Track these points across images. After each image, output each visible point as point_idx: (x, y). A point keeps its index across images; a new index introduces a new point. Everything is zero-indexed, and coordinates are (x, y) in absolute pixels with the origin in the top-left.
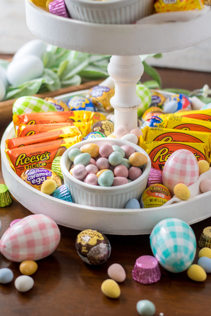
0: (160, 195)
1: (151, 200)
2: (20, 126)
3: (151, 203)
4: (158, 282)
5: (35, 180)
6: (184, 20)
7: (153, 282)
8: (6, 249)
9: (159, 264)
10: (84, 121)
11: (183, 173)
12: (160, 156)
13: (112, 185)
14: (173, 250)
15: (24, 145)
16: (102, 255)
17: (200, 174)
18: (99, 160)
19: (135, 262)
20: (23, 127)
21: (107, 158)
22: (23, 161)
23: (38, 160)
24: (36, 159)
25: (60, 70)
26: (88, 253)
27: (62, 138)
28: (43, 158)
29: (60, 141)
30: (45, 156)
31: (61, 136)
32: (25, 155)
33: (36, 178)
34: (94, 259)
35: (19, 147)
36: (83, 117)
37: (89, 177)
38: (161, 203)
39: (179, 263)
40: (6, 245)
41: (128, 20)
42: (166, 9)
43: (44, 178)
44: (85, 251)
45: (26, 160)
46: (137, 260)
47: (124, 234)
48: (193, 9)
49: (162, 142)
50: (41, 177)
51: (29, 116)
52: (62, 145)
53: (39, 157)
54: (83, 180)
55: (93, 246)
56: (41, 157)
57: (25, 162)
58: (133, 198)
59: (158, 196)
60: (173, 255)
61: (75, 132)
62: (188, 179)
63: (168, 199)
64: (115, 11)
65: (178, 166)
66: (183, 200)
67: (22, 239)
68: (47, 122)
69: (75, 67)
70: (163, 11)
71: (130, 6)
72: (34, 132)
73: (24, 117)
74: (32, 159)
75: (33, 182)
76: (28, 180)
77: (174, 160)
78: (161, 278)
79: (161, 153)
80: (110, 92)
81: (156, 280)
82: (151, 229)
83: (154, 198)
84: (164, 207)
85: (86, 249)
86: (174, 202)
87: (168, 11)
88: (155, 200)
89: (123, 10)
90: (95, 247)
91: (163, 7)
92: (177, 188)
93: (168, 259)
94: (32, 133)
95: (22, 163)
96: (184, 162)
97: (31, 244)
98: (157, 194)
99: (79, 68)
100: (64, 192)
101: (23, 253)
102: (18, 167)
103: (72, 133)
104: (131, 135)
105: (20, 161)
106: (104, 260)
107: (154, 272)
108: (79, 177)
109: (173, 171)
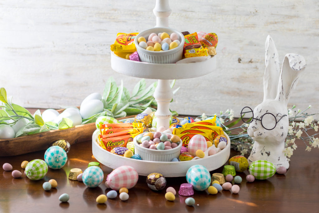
0: (189, 155)
1: (184, 158)
2: (105, 129)
3: (185, 159)
4: (193, 195)
5: (120, 152)
6: (199, 61)
7: (190, 195)
8: (112, 182)
9: (193, 186)
10: (138, 128)
11: (199, 145)
12: (185, 141)
13: (164, 149)
14: (200, 177)
15: (109, 137)
16: (163, 183)
17: (208, 148)
18: (155, 140)
19: (180, 186)
20: (106, 130)
21: (159, 138)
22: (111, 145)
23: (119, 144)
24: (118, 144)
25: (112, 110)
26: (155, 182)
27: (129, 134)
28: (121, 143)
29: (129, 135)
30: (122, 142)
31: (129, 133)
32: (111, 141)
33: (120, 151)
34: (158, 186)
35: (107, 138)
36: (137, 125)
37: (151, 146)
38: (190, 159)
39: (203, 183)
40: (112, 179)
41: (172, 61)
42: (191, 55)
43: (125, 151)
44: (153, 181)
45: (112, 144)
46: (181, 185)
47: (171, 177)
48: (204, 56)
49: (186, 134)
50: (123, 150)
51: (107, 125)
52: (130, 137)
53: (119, 143)
54: (149, 147)
55: (158, 179)
56: (120, 143)
57: (112, 145)
58: (175, 158)
59: (188, 156)
60: (200, 179)
61: (136, 131)
62: (202, 148)
63: (193, 158)
64: (164, 57)
65: (197, 142)
66: (201, 158)
67: (121, 176)
68: (118, 127)
69: (121, 107)
70: (189, 57)
71: (173, 54)
72: (112, 132)
73: (105, 125)
74: (115, 143)
75: (119, 153)
76: (115, 152)
77: (194, 140)
78: (194, 194)
79: (185, 140)
80: (148, 116)
81: (192, 194)
82: (186, 173)
83: (186, 157)
84: (192, 160)
85: (154, 181)
86: (197, 159)
87: (192, 57)
88: (187, 158)
89: (170, 56)
90: (159, 179)
91: (189, 55)
92: (198, 152)
93: (198, 182)
94: (111, 132)
95: (110, 146)
96: (200, 140)
97: (125, 178)
98: (187, 155)
99: (124, 108)
100: (137, 156)
101: (121, 183)
102: (108, 148)
103: (134, 132)
104: (168, 130)
105: (109, 145)
106: (163, 186)
107: (191, 190)
108: (146, 147)
109: (194, 145)
